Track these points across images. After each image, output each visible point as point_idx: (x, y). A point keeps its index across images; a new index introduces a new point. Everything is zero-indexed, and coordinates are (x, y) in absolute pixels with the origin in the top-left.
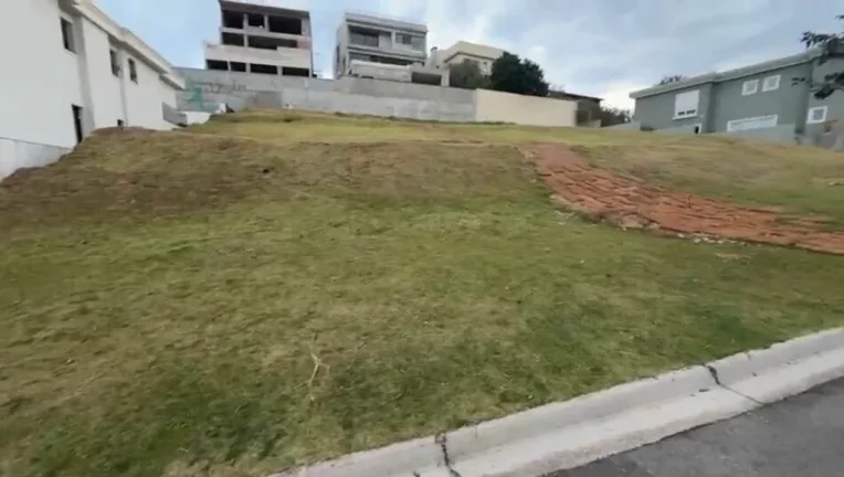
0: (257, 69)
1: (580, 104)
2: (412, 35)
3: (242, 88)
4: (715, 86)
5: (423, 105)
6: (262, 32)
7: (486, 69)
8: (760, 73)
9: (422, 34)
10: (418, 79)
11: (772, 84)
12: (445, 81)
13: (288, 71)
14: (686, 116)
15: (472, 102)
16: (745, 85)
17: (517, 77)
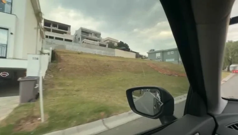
0: (57, 38)
1: (136, 54)
2: (97, 35)
3: (54, 44)
4: (163, 52)
5: (103, 51)
6: (57, 29)
7: (116, 44)
8: (170, 51)
9: (100, 34)
10: (101, 45)
11: (172, 53)
12: (107, 46)
13: (66, 40)
14: (158, 58)
15: (114, 52)
16: (168, 52)
17: (123, 47)
